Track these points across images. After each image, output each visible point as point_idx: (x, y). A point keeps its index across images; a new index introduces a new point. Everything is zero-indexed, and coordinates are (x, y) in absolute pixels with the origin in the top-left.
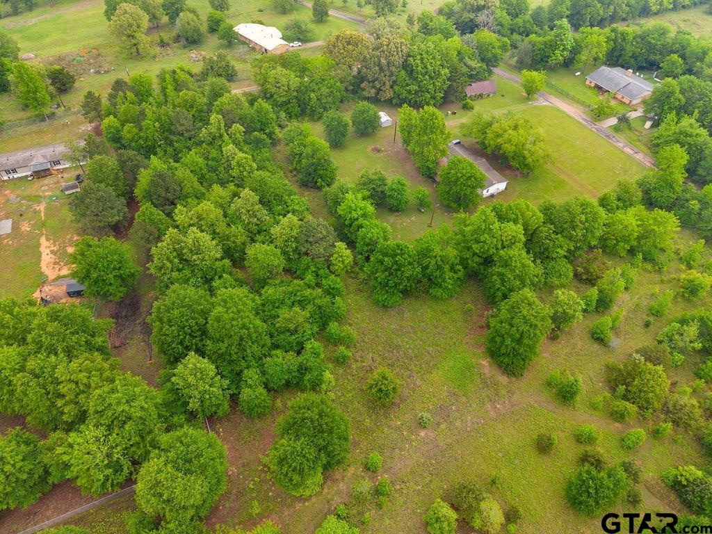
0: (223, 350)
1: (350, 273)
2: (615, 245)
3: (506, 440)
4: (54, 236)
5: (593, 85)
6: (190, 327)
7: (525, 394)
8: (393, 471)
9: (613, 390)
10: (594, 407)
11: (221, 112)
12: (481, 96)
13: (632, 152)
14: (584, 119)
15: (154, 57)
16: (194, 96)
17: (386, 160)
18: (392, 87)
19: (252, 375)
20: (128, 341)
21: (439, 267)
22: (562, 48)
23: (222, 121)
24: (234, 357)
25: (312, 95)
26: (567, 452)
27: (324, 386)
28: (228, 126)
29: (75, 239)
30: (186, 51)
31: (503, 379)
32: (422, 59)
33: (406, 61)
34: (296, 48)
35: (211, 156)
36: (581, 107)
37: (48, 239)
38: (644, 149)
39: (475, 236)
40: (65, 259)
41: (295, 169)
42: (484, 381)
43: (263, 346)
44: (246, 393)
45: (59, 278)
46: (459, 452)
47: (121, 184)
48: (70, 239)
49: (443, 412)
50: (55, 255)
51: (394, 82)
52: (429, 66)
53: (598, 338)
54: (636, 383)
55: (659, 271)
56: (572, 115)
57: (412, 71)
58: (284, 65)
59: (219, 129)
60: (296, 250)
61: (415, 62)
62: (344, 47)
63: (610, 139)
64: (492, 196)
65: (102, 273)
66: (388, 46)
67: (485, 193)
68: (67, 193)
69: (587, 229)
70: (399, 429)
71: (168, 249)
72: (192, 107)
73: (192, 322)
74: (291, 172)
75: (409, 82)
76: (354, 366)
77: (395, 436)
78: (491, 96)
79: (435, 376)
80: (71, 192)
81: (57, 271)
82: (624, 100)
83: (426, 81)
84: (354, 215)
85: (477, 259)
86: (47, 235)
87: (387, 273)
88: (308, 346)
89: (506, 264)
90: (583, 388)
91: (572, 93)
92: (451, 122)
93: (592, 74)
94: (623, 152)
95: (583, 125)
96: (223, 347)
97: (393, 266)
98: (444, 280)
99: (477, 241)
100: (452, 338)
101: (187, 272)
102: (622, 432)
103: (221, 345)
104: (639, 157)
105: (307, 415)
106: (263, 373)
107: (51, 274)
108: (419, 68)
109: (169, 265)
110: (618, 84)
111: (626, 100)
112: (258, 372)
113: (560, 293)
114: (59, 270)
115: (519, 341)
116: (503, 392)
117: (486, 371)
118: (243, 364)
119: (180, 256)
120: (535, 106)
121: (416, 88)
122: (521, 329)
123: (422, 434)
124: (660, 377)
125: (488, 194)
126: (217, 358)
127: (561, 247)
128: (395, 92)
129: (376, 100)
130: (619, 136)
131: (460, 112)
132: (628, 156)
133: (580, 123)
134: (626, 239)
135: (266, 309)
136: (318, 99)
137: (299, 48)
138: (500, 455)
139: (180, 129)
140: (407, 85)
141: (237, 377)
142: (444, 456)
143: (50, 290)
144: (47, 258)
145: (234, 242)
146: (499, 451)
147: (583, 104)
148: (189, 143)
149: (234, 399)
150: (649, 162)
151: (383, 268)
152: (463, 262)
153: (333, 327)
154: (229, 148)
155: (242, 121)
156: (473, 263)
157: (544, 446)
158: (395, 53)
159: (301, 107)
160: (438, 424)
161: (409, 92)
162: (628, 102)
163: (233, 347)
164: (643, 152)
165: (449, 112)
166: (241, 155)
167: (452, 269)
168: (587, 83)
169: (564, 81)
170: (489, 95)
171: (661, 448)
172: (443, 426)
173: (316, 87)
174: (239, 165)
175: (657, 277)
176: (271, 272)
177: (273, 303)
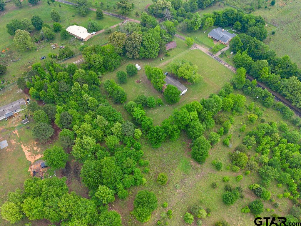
0: (109, 181)
1: (142, 137)
2: (226, 109)
3: (203, 187)
4: (27, 144)
5: (211, 37)
6: (97, 176)
7: (206, 169)
8: (171, 205)
9: (232, 162)
10: (227, 169)
11: (77, 80)
12: (171, 49)
13: (227, 66)
14: (210, 54)
15: (36, 49)
16: (64, 74)
17: (143, 86)
18: (138, 53)
19: (120, 186)
20: (71, 181)
21: (172, 132)
22: (198, 24)
23: (79, 84)
24: (113, 182)
25: (109, 63)
26: (221, 186)
27: (143, 183)
28: (82, 86)
29: (35, 144)
30: (48, 44)
31: (199, 166)
32: (148, 41)
33: (142, 43)
34: (94, 35)
35: (78, 99)
36: (208, 48)
37: (25, 146)
38: (231, 63)
39: (182, 119)
40: (35, 153)
41: (110, 96)
42: (193, 168)
43: (121, 175)
44: (120, 193)
45: (35, 161)
46: (190, 194)
47: (47, 119)
48: (33, 144)
49: (182, 182)
50: (30, 152)
51: (139, 52)
52: (151, 44)
53: (225, 144)
54: (238, 160)
55: (241, 115)
56: (205, 52)
57: (145, 46)
58: (96, 52)
59: (79, 87)
60: (122, 135)
61: (146, 43)
62: (117, 40)
63: (220, 61)
64: (183, 95)
65: (57, 161)
66: (134, 38)
67: (181, 94)
68: (24, 124)
69: (217, 107)
70: (170, 191)
71: (78, 147)
72: (64, 78)
73: (97, 175)
74: (109, 98)
75: (145, 51)
76: (151, 173)
77: (169, 194)
78: (175, 48)
79: (178, 170)
80: (26, 123)
81: (33, 159)
82: (222, 43)
83: (151, 50)
84: (139, 117)
85: (184, 126)
86: (23, 144)
87: (156, 139)
88: (135, 171)
89: (194, 127)
90: (223, 164)
91: (204, 42)
92: (163, 63)
93: (210, 33)
94: (225, 66)
95: (209, 56)
96: (109, 180)
97: (157, 136)
98: (174, 136)
99: (183, 121)
100: (180, 155)
101: (86, 153)
102: (236, 175)
103: (108, 180)
104: (230, 68)
105: (144, 200)
106: (123, 184)
107: (32, 160)
108: (148, 46)
109: (80, 152)
110: (220, 36)
111: (223, 43)
112: (122, 184)
113: (212, 133)
114: (34, 158)
115: (202, 155)
116: (199, 170)
117: (193, 164)
118: (116, 183)
119: (82, 147)
120: (192, 50)
121: (148, 53)
122: (202, 152)
123: (177, 191)
124: (245, 157)
125: (182, 94)
126: (107, 184)
127: (210, 115)
128: (140, 55)
129: (133, 59)
130: (223, 60)
131: (165, 58)
132: (226, 68)
133: (208, 56)
134: (230, 107)
135: (118, 161)
136: (112, 64)
137: (95, 35)
138: (202, 192)
139: (62, 89)
140: (144, 52)
141: (115, 188)
142: (185, 197)
143: (34, 167)
144: (27, 154)
145: (99, 136)
146: (201, 191)
147: (208, 46)
148: (68, 94)
149: (116, 195)
150: (234, 69)
151: (154, 137)
152: (179, 128)
153: (142, 161)
154: (85, 96)
155: (86, 81)
156: (182, 128)
157: (214, 186)
158: (138, 41)
159: (106, 68)
160: (182, 186)
161: (145, 55)
162: (224, 43)
163: (112, 180)
164: (232, 65)
165: (161, 59)
166: (91, 98)
167: (176, 131)
168: (209, 36)
169: (200, 37)
170: (174, 48)
171: (248, 178)
172: (183, 187)
173: (110, 59)
174: (91, 103)
175: (241, 117)
176: (116, 146)
177: (120, 158)
